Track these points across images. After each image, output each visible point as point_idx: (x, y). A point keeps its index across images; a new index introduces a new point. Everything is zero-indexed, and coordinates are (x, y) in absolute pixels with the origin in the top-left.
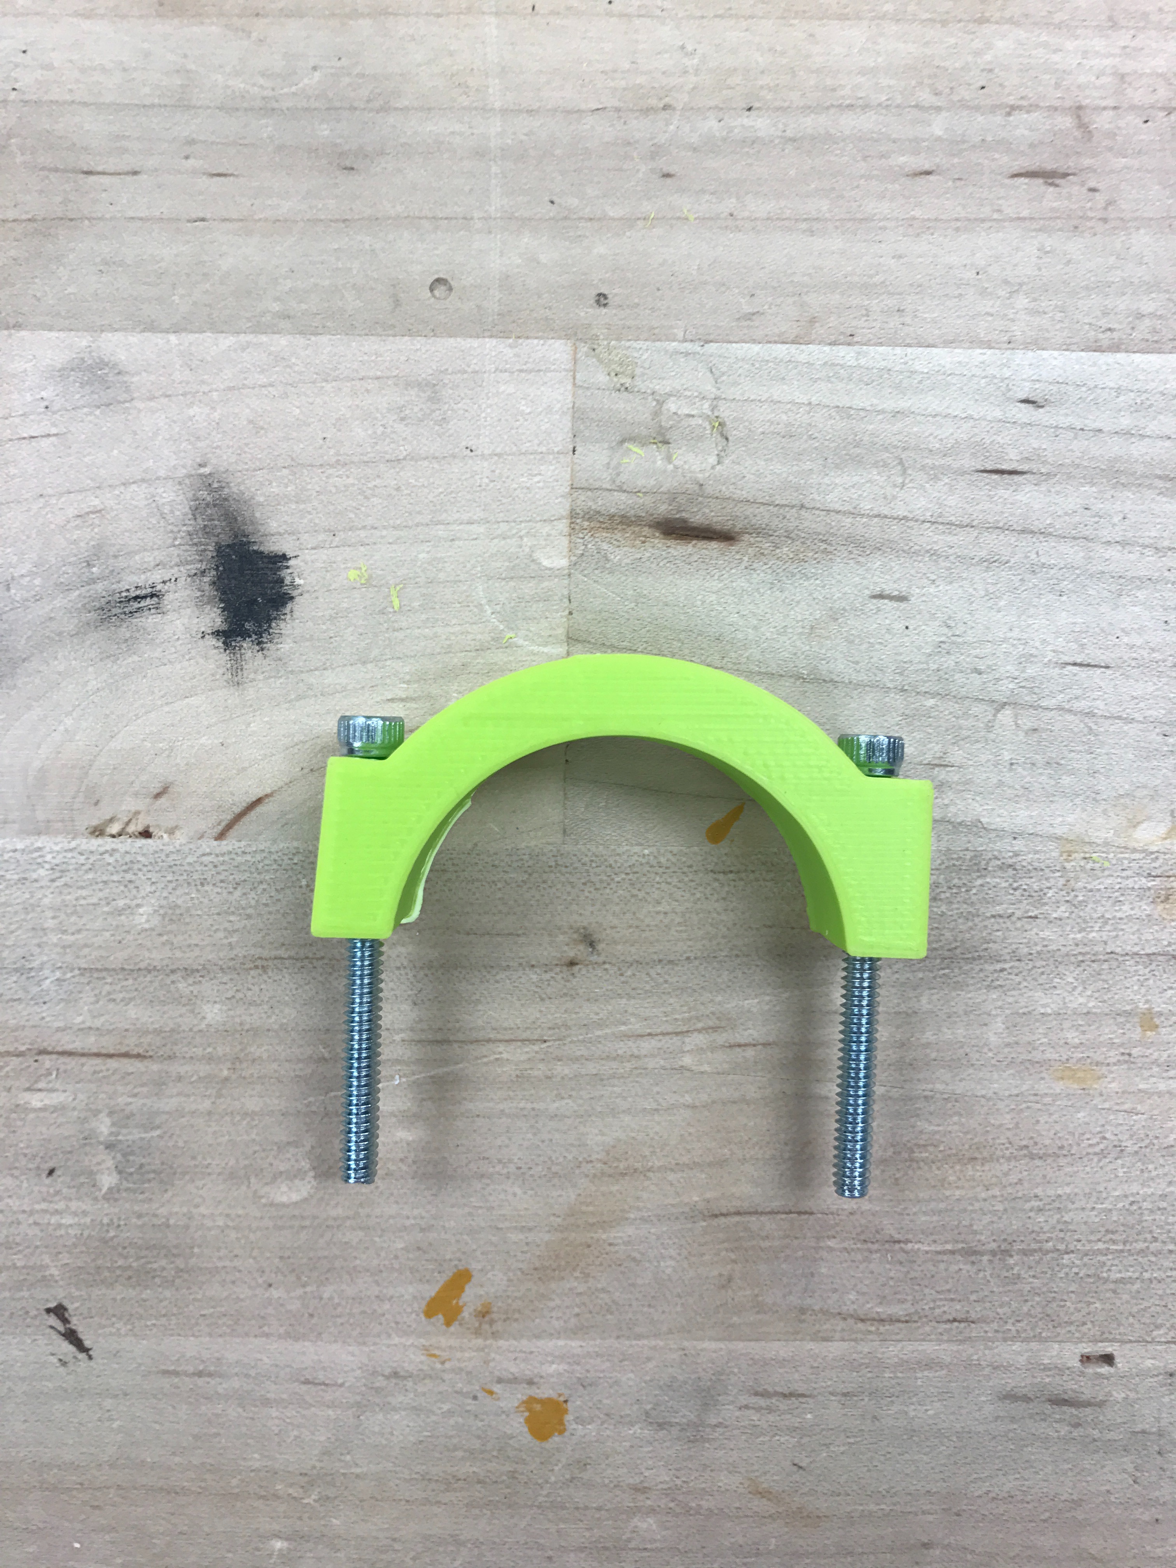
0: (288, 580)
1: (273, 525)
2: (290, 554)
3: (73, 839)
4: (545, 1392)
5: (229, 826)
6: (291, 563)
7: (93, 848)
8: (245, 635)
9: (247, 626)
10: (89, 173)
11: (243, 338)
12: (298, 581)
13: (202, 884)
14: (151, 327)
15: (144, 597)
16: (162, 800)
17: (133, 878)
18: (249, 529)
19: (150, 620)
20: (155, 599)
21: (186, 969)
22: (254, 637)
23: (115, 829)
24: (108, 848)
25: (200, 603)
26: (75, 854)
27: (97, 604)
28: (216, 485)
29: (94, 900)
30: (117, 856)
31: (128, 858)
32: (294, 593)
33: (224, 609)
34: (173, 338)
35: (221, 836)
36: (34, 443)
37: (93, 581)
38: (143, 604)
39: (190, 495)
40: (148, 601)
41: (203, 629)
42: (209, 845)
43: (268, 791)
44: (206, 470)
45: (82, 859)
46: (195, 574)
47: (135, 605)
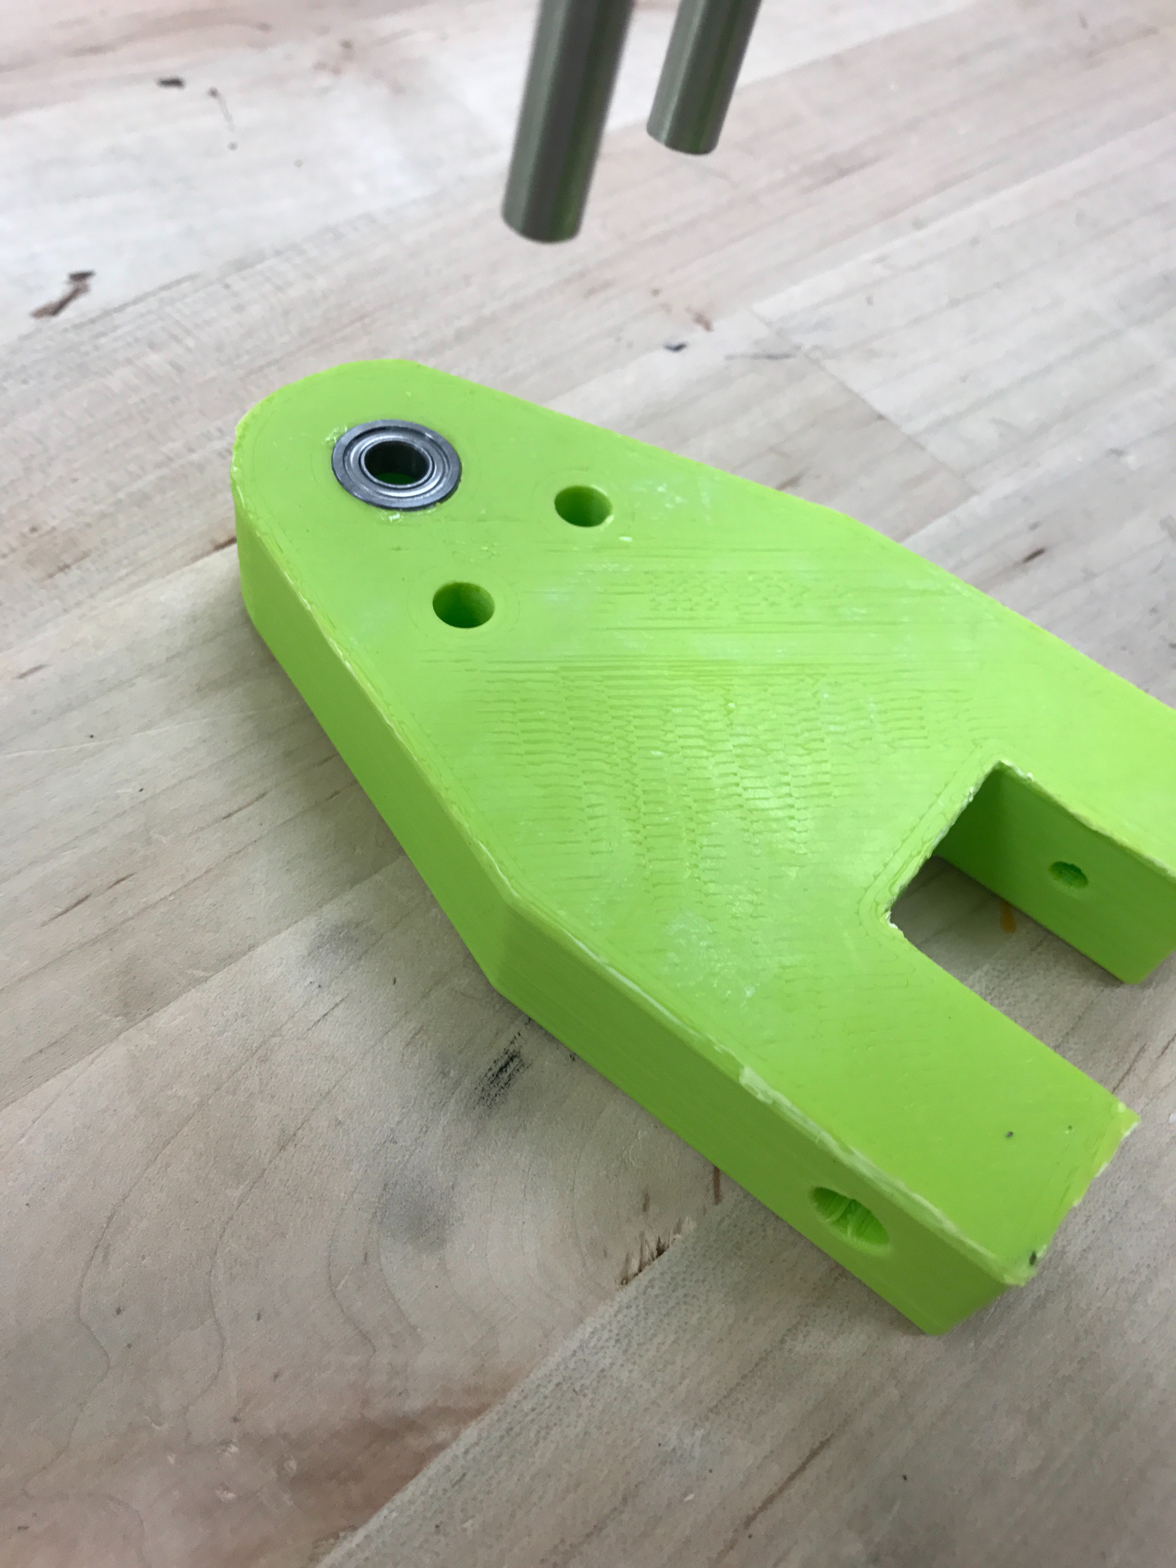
3: (612, 1300)
5: (717, 1188)
7: (634, 1295)
15: (507, 1064)
16: (652, 1207)
17: (685, 1291)
19: (524, 1079)
20: (516, 1060)
23: (635, 1265)
24: (645, 1283)
27: (476, 1098)
30: (657, 1284)
35: (718, 1198)
36: (329, 1018)
38: (509, 1070)
40: (512, 1065)
42: (717, 1212)
47: (505, 1076)
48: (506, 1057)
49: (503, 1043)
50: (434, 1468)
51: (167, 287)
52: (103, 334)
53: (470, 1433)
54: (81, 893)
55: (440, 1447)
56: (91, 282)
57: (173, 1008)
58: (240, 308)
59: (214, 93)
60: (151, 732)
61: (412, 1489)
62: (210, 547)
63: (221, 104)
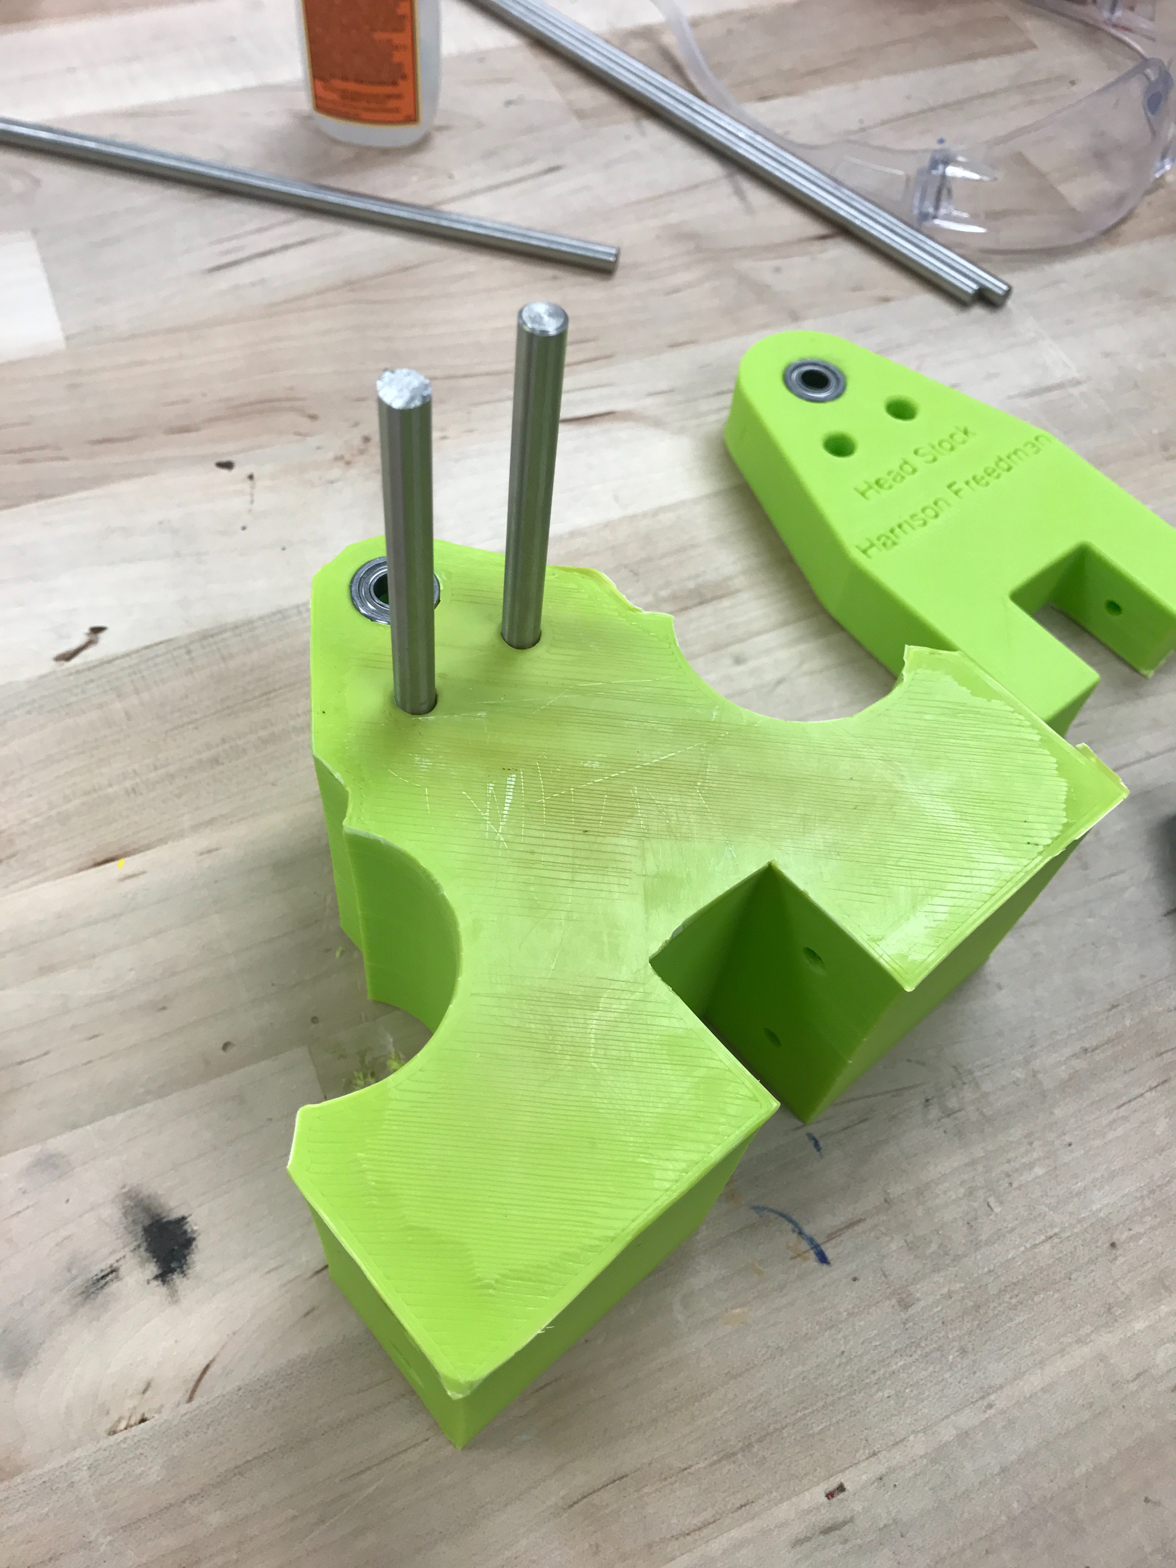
0: (189, 1230)
1: (172, 1204)
2: (186, 1215)
3: (98, 1442)
5: (194, 1391)
6: (189, 1219)
7: (112, 1443)
8: (172, 1271)
9: (173, 1265)
10: (21, 1063)
11: (129, 1112)
12: (195, 1228)
13: (187, 1436)
14: (75, 1126)
15: (107, 1275)
16: (149, 1393)
17: (142, 1451)
18: (160, 1211)
19: (114, 1287)
20: (114, 1274)
21: (191, 1496)
22: (178, 1270)
23: (123, 1425)
24: (121, 1438)
25: (142, 1264)
26: (101, 1452)
27: (80, 1291)
28: (134, 1195)
29: (121, 1477)
30: (129, 1441)
31: (136, 1439)
32: (195, 1236)
33: (156, 1262)
34: (89, 1128)
35: (190, 1399)
36: (20, 1215)
37: (74, 1278)
38: (108, 1279)
39: (121, 1207)
40: (111, 1276)
41: (147, 1278)
42: (185, 1408)
43: (211, 1358)
44: (126, 1190)
45: (107, 1453)
46: (135, 1249)
47: (103, 1282)
48: (109, 1270)
49: (111, 1261)
51: (147, 648)
52: (92, 681)
56: (102, 636)
58: (189, 673)
59: (251, 477)
63: (253, 487)
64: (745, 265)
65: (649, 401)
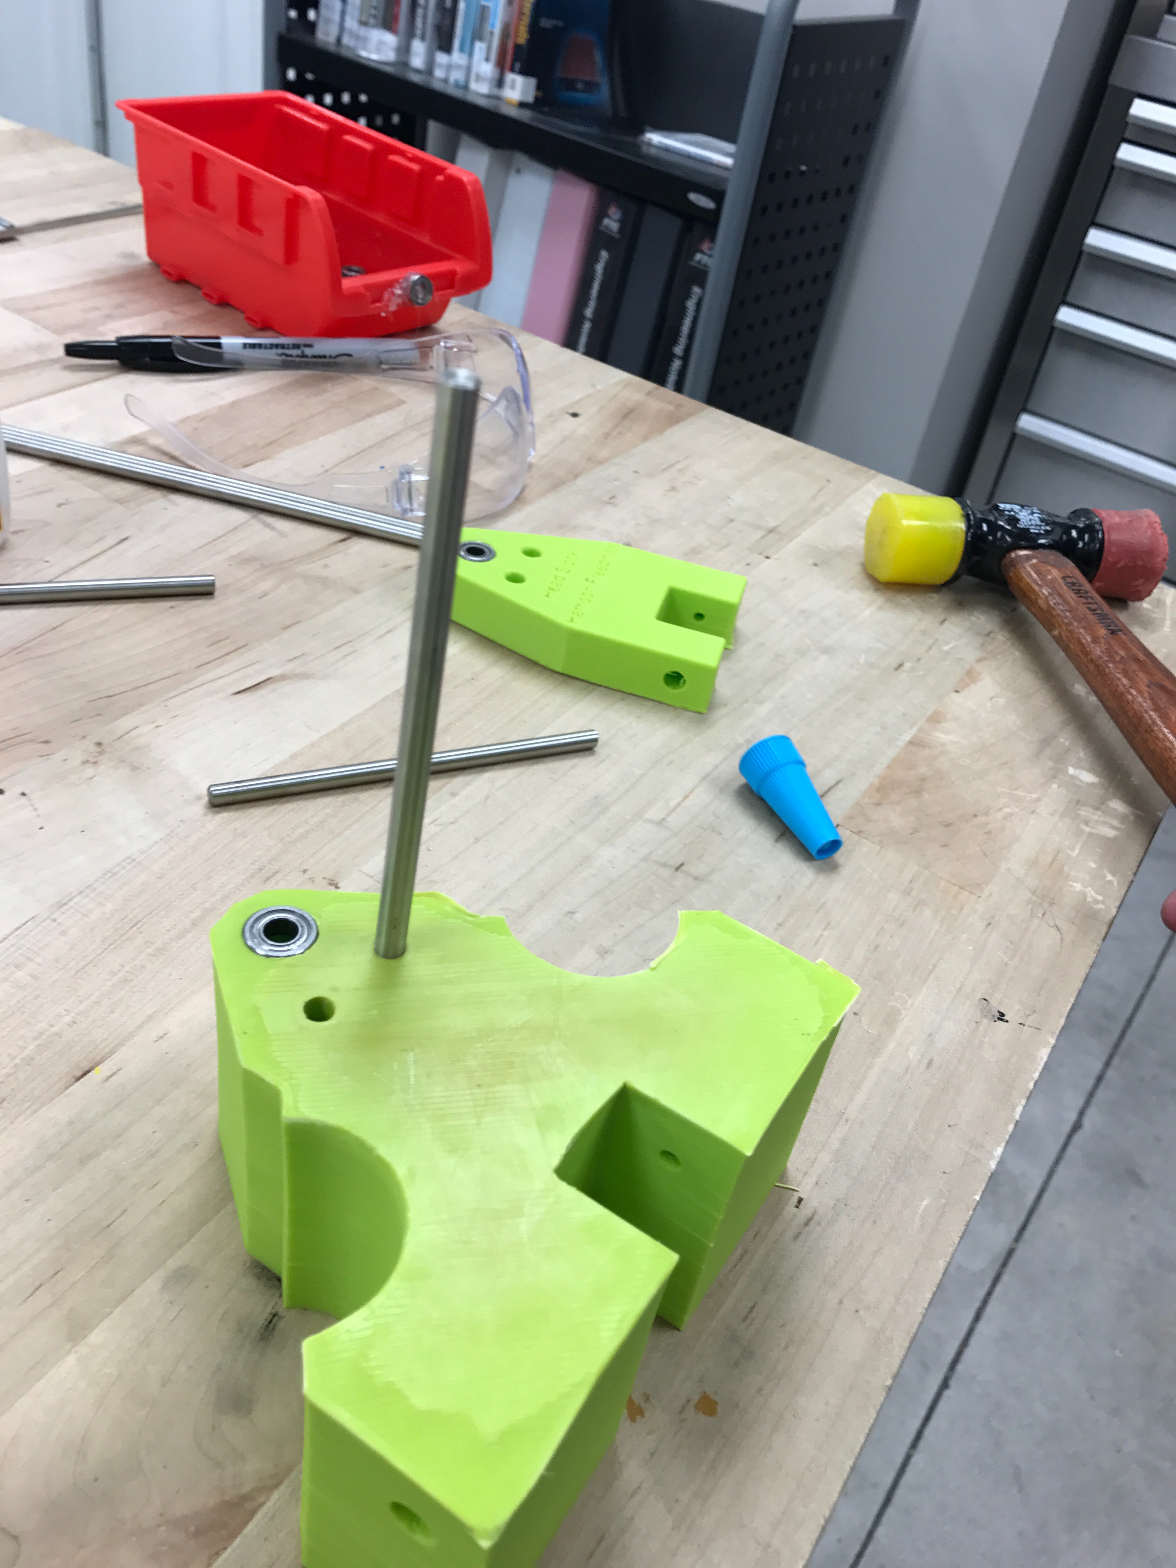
4: (696, 1398)
10: (109, 1226)
14: (180, 1246)
15: (272, 1320)
19: (281, 1325)
20: (276, 1317)
27: (258, 1339)
34: (193, 1241)
37: (249, 1334)
38: (274, 1322)
39: (251, 1276)
44: (248, 1264)
47: (271, 1325)
48: (271, 1317)
49: (269, 1309)
50: (259, 1515)
51: (17, 929)
53: (275, 1496)
54: (37, 1284)
55: (261, 1505)
57: (97, 1331)
58: (64, 933)
59: (23, 794)
60: (60, 1191)
61: (251, 1526)
62: (73, 1080)
63: (29, 800)
64: (302, 568)
65: (291, 666)
